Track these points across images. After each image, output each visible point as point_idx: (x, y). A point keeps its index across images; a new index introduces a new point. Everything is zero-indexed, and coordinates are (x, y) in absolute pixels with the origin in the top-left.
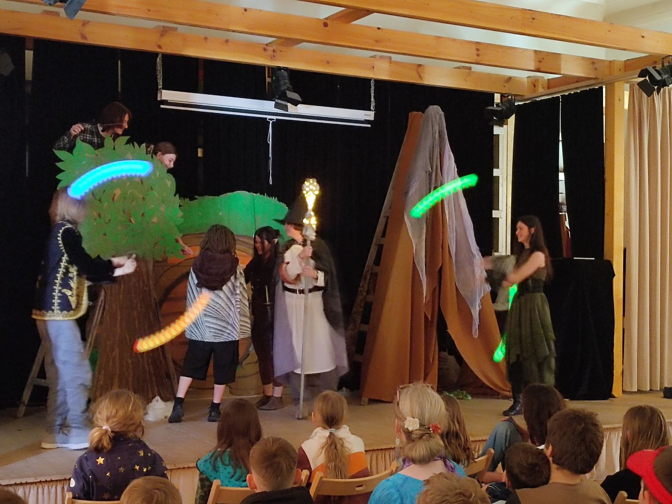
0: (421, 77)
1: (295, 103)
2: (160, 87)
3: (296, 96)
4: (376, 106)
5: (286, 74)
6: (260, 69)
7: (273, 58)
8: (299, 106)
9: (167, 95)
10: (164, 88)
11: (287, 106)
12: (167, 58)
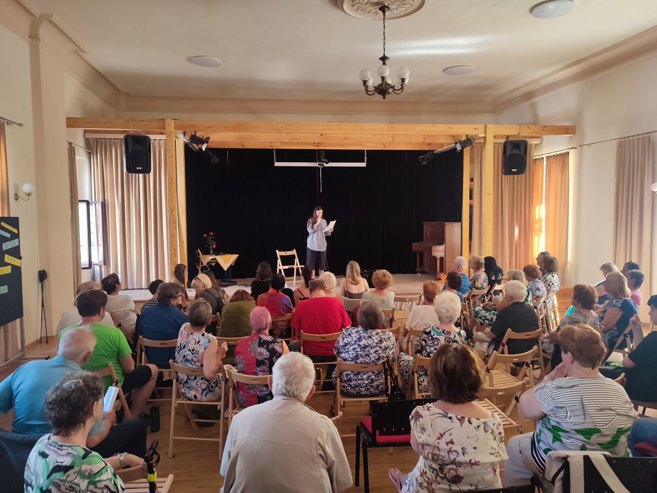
0: (385, 146)
1: (327, 163)
2: (275, 160)
3: (326, 161)
4: (367, 161)
5: (323, 152)
6: (315, 150)
7: (318, 146)
8: (329, 163)
9: (277, 164)
10: (276, 161)
11: (323, 165)
12: (276, 150)
